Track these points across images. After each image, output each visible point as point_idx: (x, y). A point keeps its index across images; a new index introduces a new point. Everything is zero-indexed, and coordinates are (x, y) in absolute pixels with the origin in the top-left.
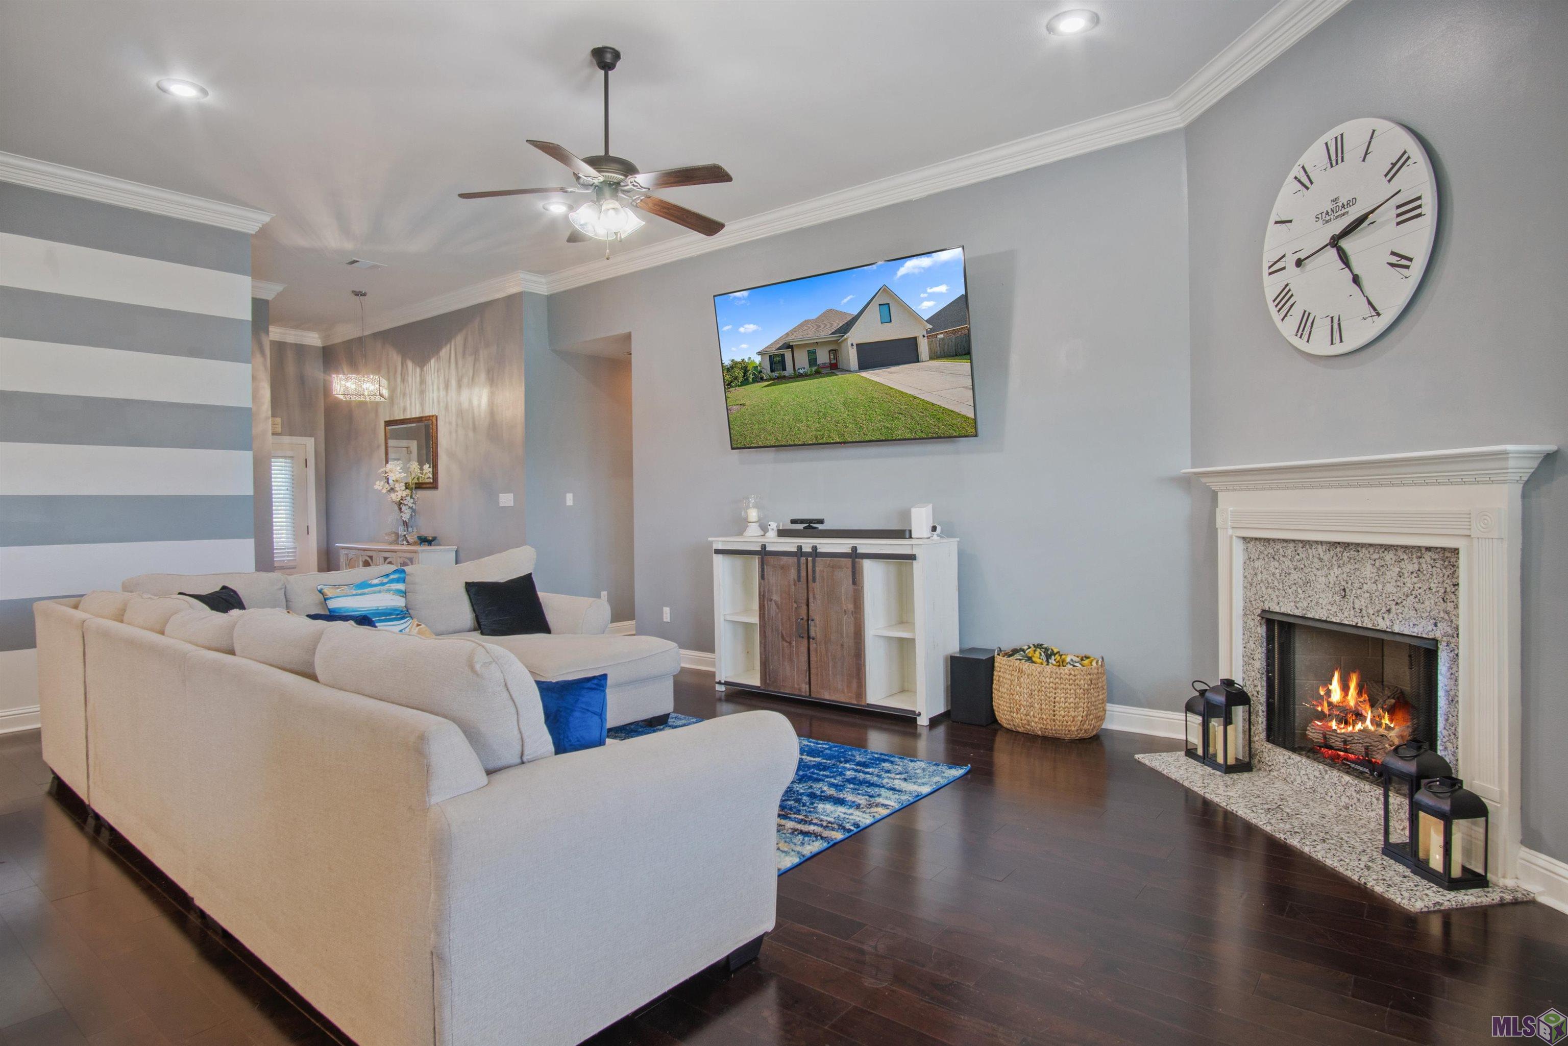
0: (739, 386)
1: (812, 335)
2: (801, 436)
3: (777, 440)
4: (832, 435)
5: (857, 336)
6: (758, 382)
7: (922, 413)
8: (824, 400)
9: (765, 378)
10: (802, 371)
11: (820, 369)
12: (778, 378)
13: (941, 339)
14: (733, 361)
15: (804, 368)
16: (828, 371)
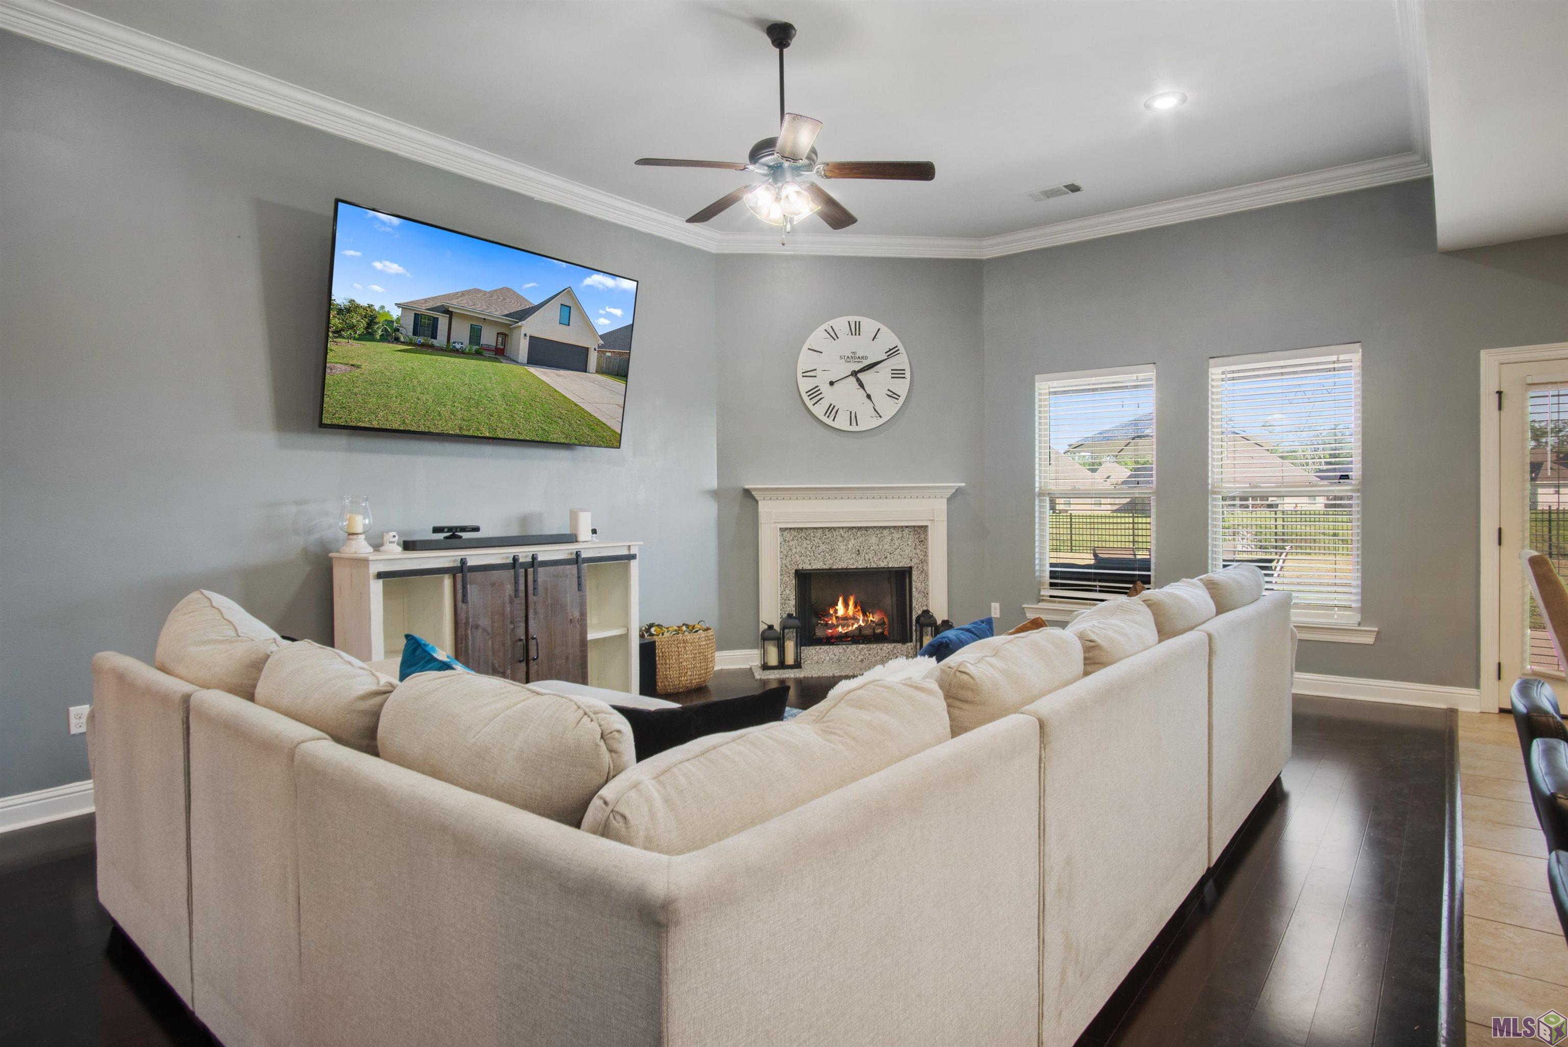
0: (355, 339)
1: (479, 308)
2: (440, 423)
3: (404, 422)
4: (481, 427)
5: (531, 327)
6: (389, 342)
7: (580, 421)
8: (480, 387)
9: (402, 339)
10: (458, 346)
11: (483, 350)
12: (423, 345)
13: (609, 357)
14: (352, 301)
15: (462, 344)
16: (492, 355)
